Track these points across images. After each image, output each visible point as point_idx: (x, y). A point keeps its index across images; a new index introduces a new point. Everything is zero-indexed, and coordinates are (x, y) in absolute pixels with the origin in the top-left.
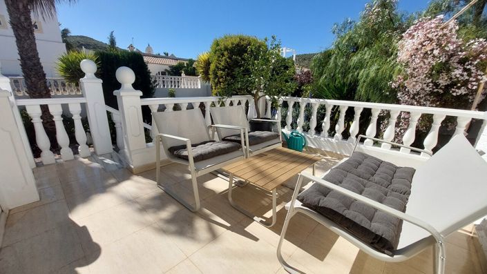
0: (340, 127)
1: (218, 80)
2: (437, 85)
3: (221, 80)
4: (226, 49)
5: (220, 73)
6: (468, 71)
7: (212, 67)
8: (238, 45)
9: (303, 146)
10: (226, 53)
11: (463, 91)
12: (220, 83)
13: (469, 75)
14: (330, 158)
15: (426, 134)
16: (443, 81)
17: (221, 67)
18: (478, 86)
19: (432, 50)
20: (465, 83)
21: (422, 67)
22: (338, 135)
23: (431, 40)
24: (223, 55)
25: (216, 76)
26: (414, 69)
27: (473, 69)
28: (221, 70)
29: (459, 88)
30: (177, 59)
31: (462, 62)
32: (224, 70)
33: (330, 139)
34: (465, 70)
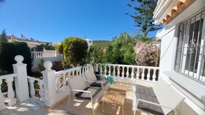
0: (123, 73)
1: (68, 54)
2: (146, 60)
3: (69, 54)
4: (71, 42)
5: (68, 52)
6: (153, 57)
7: (65, 49)
8: (76, 41)
9: (113, 81)
10: (71, 44)
11: (152, 62)
12: (69, 55)
13: (153, 58)
14: (122, 84)
15: (147, 74)
16: (148, 59)
17: (69, 49)
18: (156, 61)
19: (144, 52)
20: (153, 60)
21: (143, 55)
22: (123, 76)
23: (144, 49)
24: (70, 45)
25: (66, 52)
26: (140, 56)
27: (154, 57)
28: (69, 50)
29: (152, 61)
30: (40, 42)
31: (151, 54)
32: (70, 50)
33: (121, 78)
34: (152, 57)
